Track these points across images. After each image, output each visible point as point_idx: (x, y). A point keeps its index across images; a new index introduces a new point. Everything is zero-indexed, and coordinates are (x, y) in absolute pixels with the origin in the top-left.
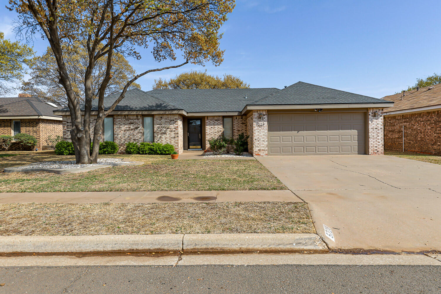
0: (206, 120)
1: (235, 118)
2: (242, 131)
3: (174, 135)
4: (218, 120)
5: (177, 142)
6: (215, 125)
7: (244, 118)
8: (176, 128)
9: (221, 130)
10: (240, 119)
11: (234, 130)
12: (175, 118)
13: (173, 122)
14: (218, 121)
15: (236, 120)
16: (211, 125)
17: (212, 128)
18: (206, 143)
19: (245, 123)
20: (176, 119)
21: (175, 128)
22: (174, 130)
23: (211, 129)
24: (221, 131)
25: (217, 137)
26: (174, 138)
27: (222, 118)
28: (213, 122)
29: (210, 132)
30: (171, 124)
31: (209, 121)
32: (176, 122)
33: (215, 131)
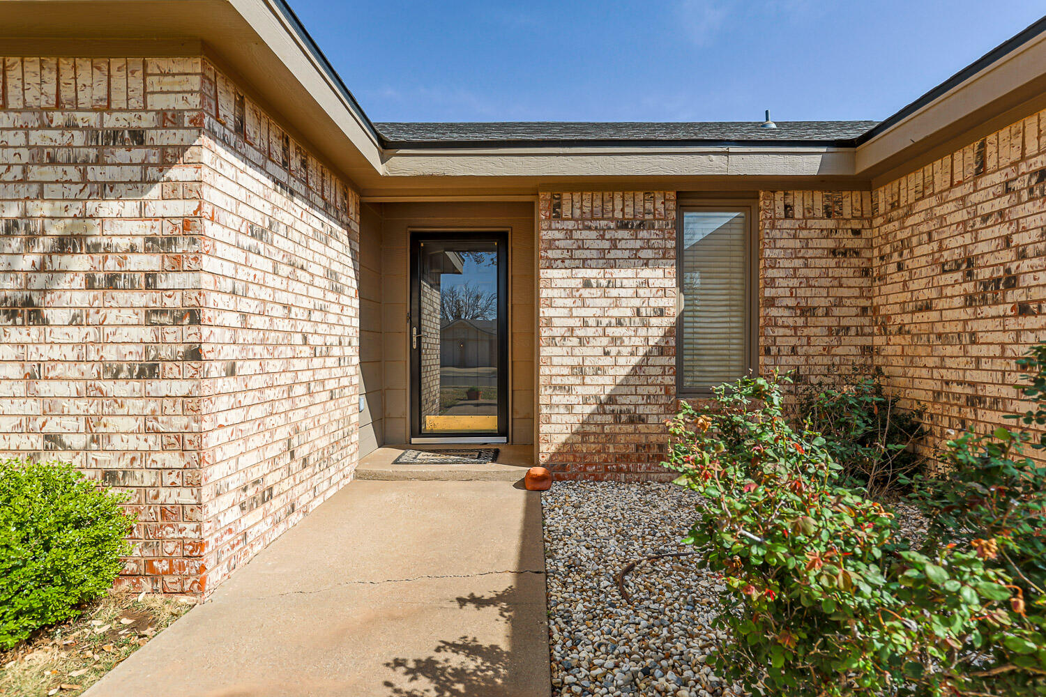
0: (544, 225)
1: (780, 211)
2: (836, 311)
3: (147, 334)
4: (642, 225)
5: (179, 423)
6: (614, 264)
7: (847, 212)
8: (171, 241)
9: (661, 303)
10: (819, 213)
11: (771, 302)
12: (162, 114)
13: (138, 154)
14: (643, 234)
15: (787, 224)
16: (585, 263)
17: (587, 284)
18: (544, 410)
19: (857, 253)
20: (169, 119)
21: (154, 244)
22: (151, 262)
23: (585, 292)
24: (661, 312)
25: (635, 360)
26: (148, 371)
27: (672, 205)
28: (603, 237)
29: (578, 323)
30: (104, 189)
31: (569, 234)
32: (170, 157)
33: (615, 312)
